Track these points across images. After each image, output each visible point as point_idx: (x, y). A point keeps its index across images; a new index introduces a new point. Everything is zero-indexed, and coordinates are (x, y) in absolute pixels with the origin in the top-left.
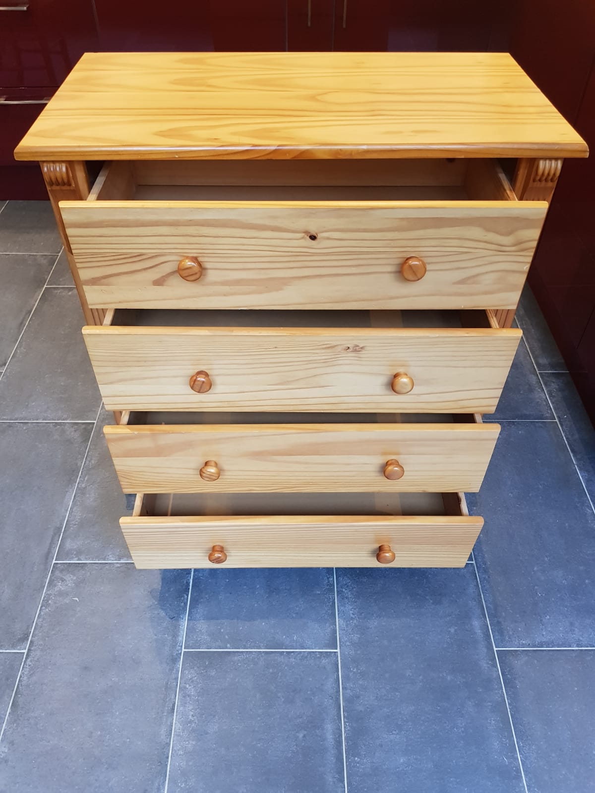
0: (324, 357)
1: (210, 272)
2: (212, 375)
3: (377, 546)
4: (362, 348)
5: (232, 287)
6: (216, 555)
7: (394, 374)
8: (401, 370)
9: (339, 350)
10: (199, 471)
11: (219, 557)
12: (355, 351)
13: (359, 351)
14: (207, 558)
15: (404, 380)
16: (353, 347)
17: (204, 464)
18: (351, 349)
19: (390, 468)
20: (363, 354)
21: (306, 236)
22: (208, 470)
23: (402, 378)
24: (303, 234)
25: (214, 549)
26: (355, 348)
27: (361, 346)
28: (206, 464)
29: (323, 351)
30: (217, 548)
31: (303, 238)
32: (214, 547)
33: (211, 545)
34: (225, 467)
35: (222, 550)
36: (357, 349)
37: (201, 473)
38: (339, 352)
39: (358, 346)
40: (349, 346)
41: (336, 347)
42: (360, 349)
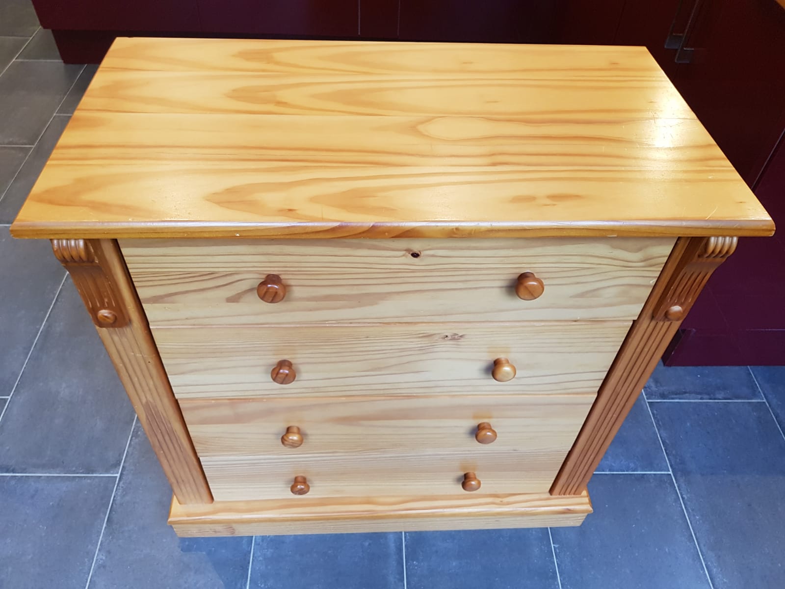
0: (419, 345)
1: (294, 288)
2: (295, 364)
3: (462, 473)
4: (461, 336)
5: (318, 302)
6: (299, 487)
7: (495, 359)
8: (502, 356)
9: (436, 338)
10: (281, 436)
11: (302, 489)
12: (453, 339)
13: (459, 339)
14: (290, 489)
15: (507, 369)
16: (452, 336)
17: (285, 430)
18: (450, 337)
19: (483, 433)
20: (462, 342)
21: (407, 254)
22: (290, 438)
23: (504, 367)
24: (404, 252)
25: (296, 481)
26: (453, 337)
27: (461, 335)
28: (288, 430)
29: (420, 340)
30: (300, 479)
31: (404, 255)
32: (296, 478)
33: (293, 476)
34: (308, 432)
35: (304, 481)
36: (456, 338)
37: (283, 440)
38: (436, 340)
39: (457, 335)
40: (447, 334)
41: (434, 336)
42: (458, 338)
